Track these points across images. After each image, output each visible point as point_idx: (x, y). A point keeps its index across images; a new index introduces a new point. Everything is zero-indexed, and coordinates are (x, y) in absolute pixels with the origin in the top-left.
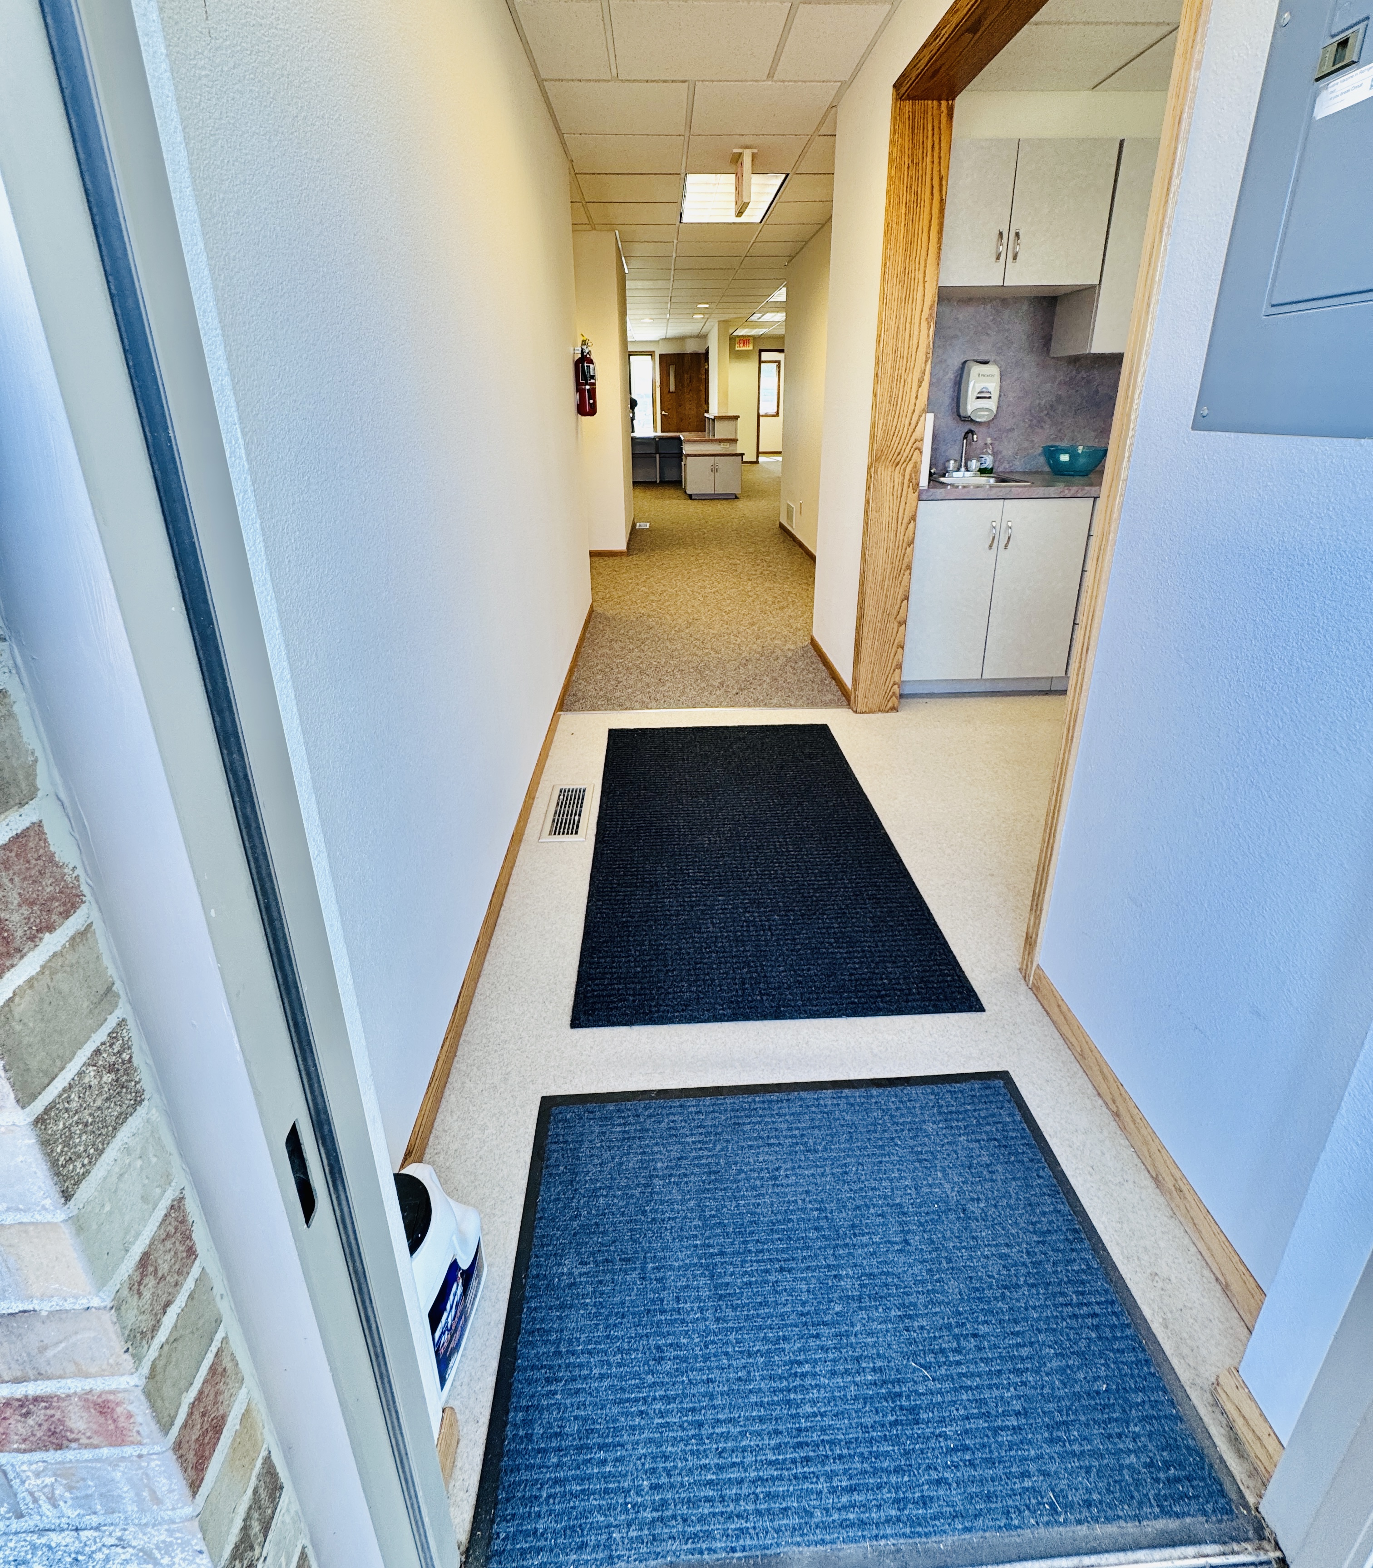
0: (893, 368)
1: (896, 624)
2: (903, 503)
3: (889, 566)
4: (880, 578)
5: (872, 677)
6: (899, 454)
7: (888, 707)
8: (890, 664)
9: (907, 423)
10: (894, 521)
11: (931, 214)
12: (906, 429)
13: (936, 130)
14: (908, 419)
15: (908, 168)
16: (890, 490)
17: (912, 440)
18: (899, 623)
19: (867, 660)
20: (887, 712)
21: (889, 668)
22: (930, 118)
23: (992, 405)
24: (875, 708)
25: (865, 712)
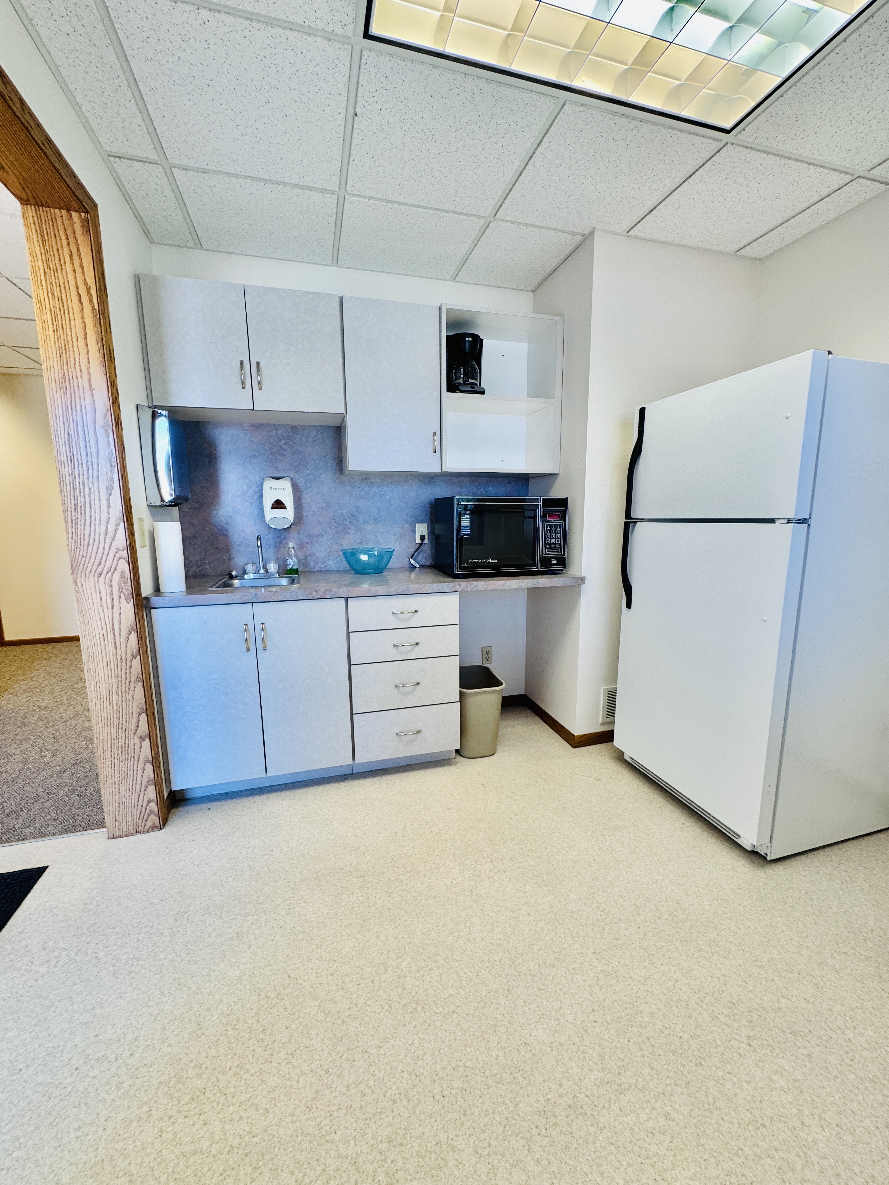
0: (73, 475)
1: (137, 740)
2: (116, 614)
3: (114, 681)
4: (105, 694)
5: (119, 798)
6: (100, 564)
7: (147, 827)
8: (139, 782)
9: (102, 531)
10: (110, 634)
11: (84, 322)
12: (102, 538)
13: (71, 240)
14: (103, 528)
15: (45, 273)
16: (97, 601)
17: (113, 549)
18: (141, 737)
19: (110, 781)
20: (148, 832)
21: (138, 786)
22: (61, 227)
23: (288, 514)
24: (131, 829)
25: (120, 836)
